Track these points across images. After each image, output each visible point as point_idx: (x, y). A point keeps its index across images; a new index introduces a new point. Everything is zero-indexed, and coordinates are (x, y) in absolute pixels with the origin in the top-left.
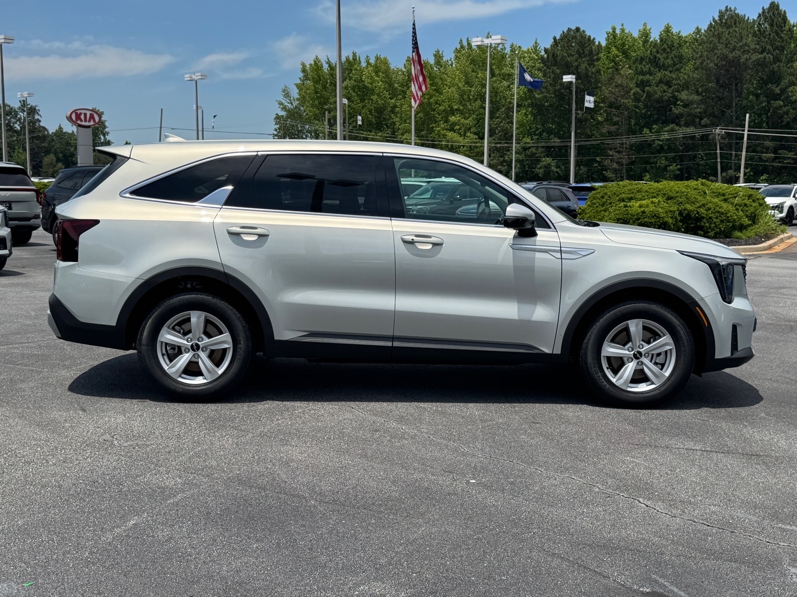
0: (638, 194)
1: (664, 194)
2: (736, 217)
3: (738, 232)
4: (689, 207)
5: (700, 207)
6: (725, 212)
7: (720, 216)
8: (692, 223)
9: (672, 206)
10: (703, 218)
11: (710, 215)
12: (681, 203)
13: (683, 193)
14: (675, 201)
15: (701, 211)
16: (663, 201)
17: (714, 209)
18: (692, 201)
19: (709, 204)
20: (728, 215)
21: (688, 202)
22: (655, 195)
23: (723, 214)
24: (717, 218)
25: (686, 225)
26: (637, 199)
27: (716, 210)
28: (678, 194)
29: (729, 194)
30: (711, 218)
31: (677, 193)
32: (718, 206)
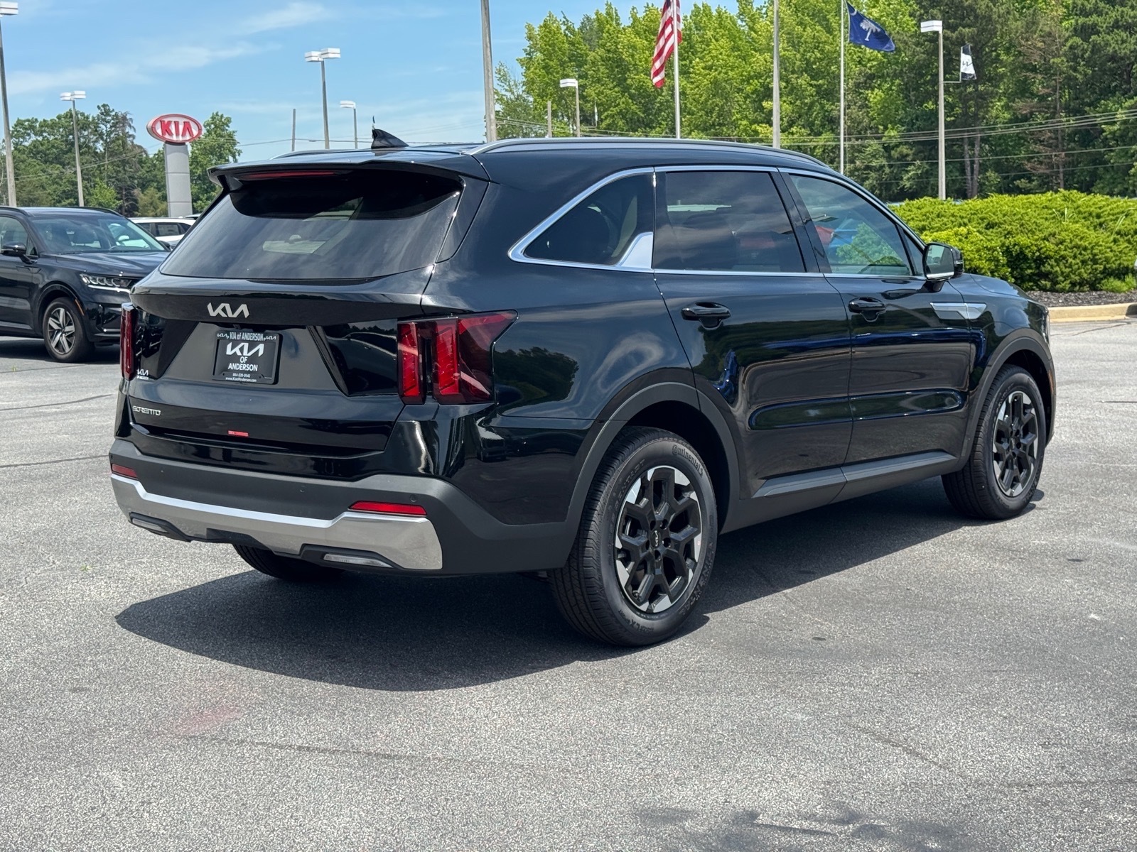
0: (937, 220)
1: (982, 219)
2: (1111, 254)
3: (1114, 278)
4: (1023, 240)
5: (1045, 239)
6: (1089, 247)
7: (1081, 254)
8: (1030, 268)
9: (992, 239)
10: (1048, 257)
11: (1062, 253)
12: (1009, 233)
13: (1014, 215)
14: (1000, 229)
15: (1046, 246)
16: (978, 231)
17: (1071, 242)
18: (1030, 228)
19: (1064, 234)
20: (1095, 251)
21: (1022, 232)
22: (966, 220)
23: (1085, 249)
24: (1075, 257)
25: (1019, 270)
26: (932, 229)
27: (1073, 243)
28: (1006, 218)
29: (1109, 214)
30: (1064, 257)
31: (1004, 215)
32: (1077, 236)
